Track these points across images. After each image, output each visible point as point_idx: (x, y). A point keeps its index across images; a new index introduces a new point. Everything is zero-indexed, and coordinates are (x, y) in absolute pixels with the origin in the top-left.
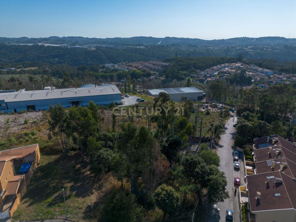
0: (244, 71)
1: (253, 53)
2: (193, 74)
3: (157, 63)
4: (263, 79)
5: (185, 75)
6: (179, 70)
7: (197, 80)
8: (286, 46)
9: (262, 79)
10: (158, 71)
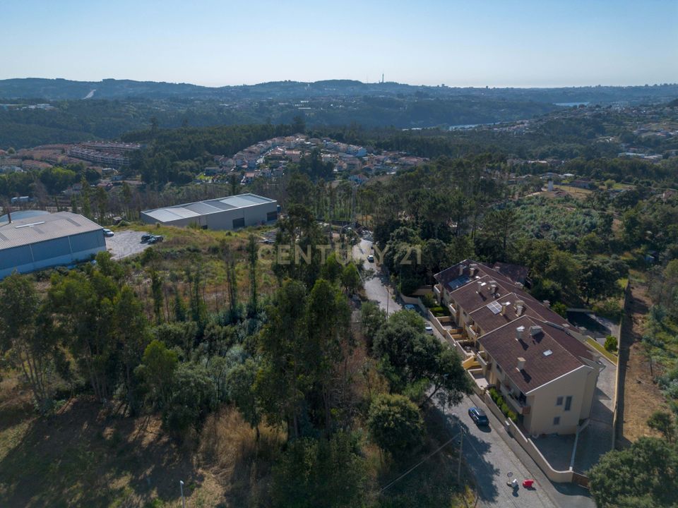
0: (316, 153)
1: (313, 114)
2: (210, 165)
3: (106, 146)
4: (354, 165)
5: (191, 169)
6: (173, 159)
7: (223, 179)
8: (366, 99)
9: (351, 165)
10: (115, 164)
